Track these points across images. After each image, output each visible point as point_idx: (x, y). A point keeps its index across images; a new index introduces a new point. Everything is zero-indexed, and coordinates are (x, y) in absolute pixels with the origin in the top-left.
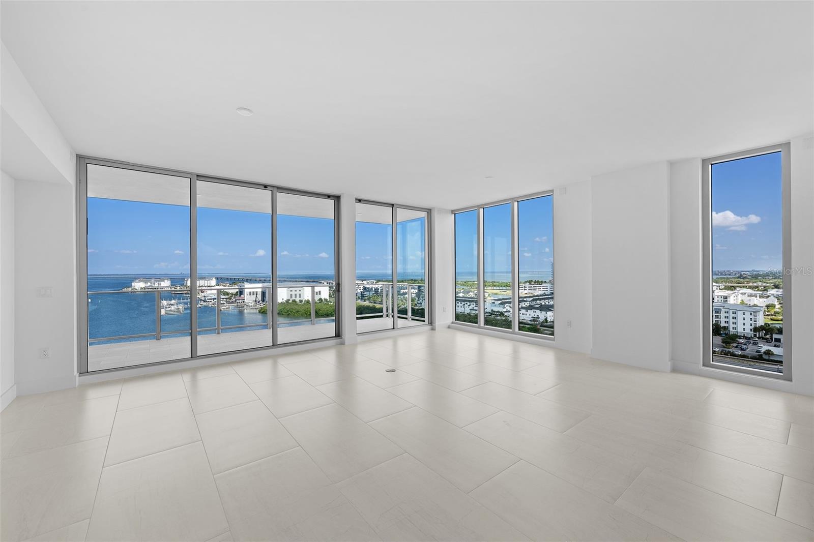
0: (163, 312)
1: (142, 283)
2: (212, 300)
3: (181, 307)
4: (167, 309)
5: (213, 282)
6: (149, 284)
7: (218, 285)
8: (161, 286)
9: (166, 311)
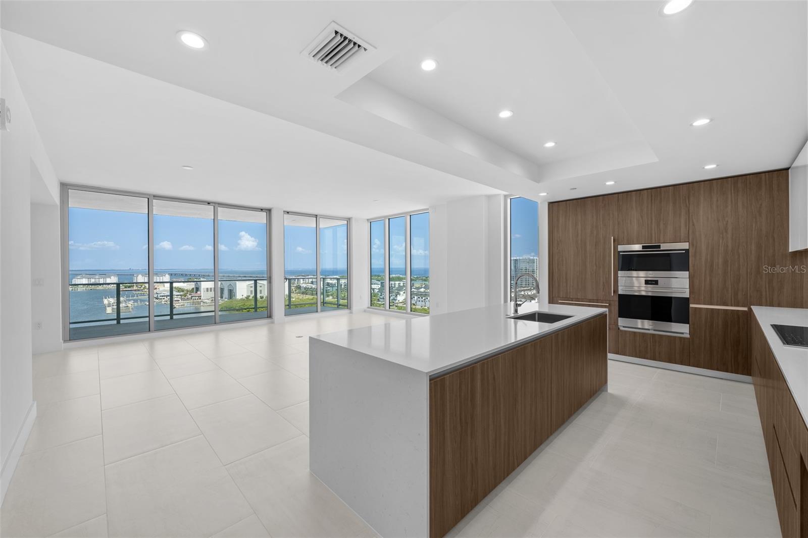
0: (109, 310)
1: (84, 279)
2: (165, 298)
3: (130, 305)
8: (107, 282)
9: (113, 308)
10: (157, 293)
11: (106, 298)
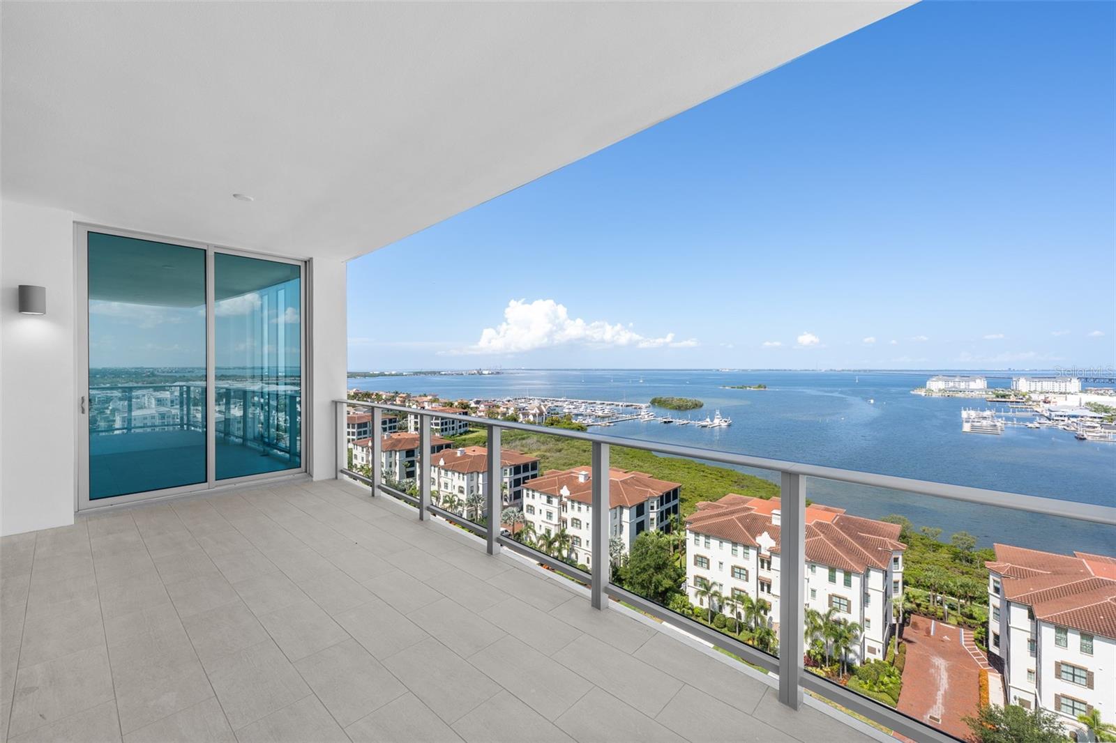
0: (967, 427)
1: (940, 382)
2: (1066, 419)
3: (998, 424)
4: (975, 424)
5: (1075, 385)
6: (951, 384)
7: (1084, 390)
8: (970, 387)
9: (973, 426)
10: (1049, 410)
11: (965, 410)
